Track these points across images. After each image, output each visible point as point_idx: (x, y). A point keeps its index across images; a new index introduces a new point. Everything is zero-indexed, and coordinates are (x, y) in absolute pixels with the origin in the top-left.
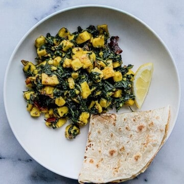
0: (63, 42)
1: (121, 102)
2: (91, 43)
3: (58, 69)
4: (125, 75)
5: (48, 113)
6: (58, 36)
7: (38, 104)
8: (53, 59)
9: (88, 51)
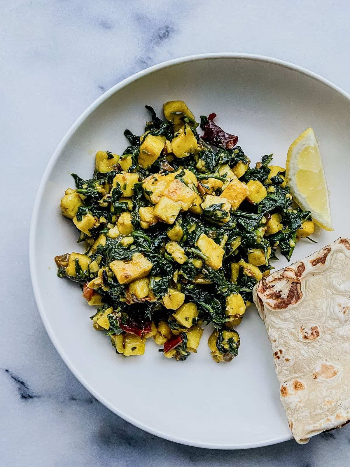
0: (115, 180)
1: (290, 237)
2: (172, 154)
3: (136, 237)
4: (268, 181)
5: (160, 333)
6: (99, 175)
7: (131, 328)
8: (115, 224)
9: (172, 172)
